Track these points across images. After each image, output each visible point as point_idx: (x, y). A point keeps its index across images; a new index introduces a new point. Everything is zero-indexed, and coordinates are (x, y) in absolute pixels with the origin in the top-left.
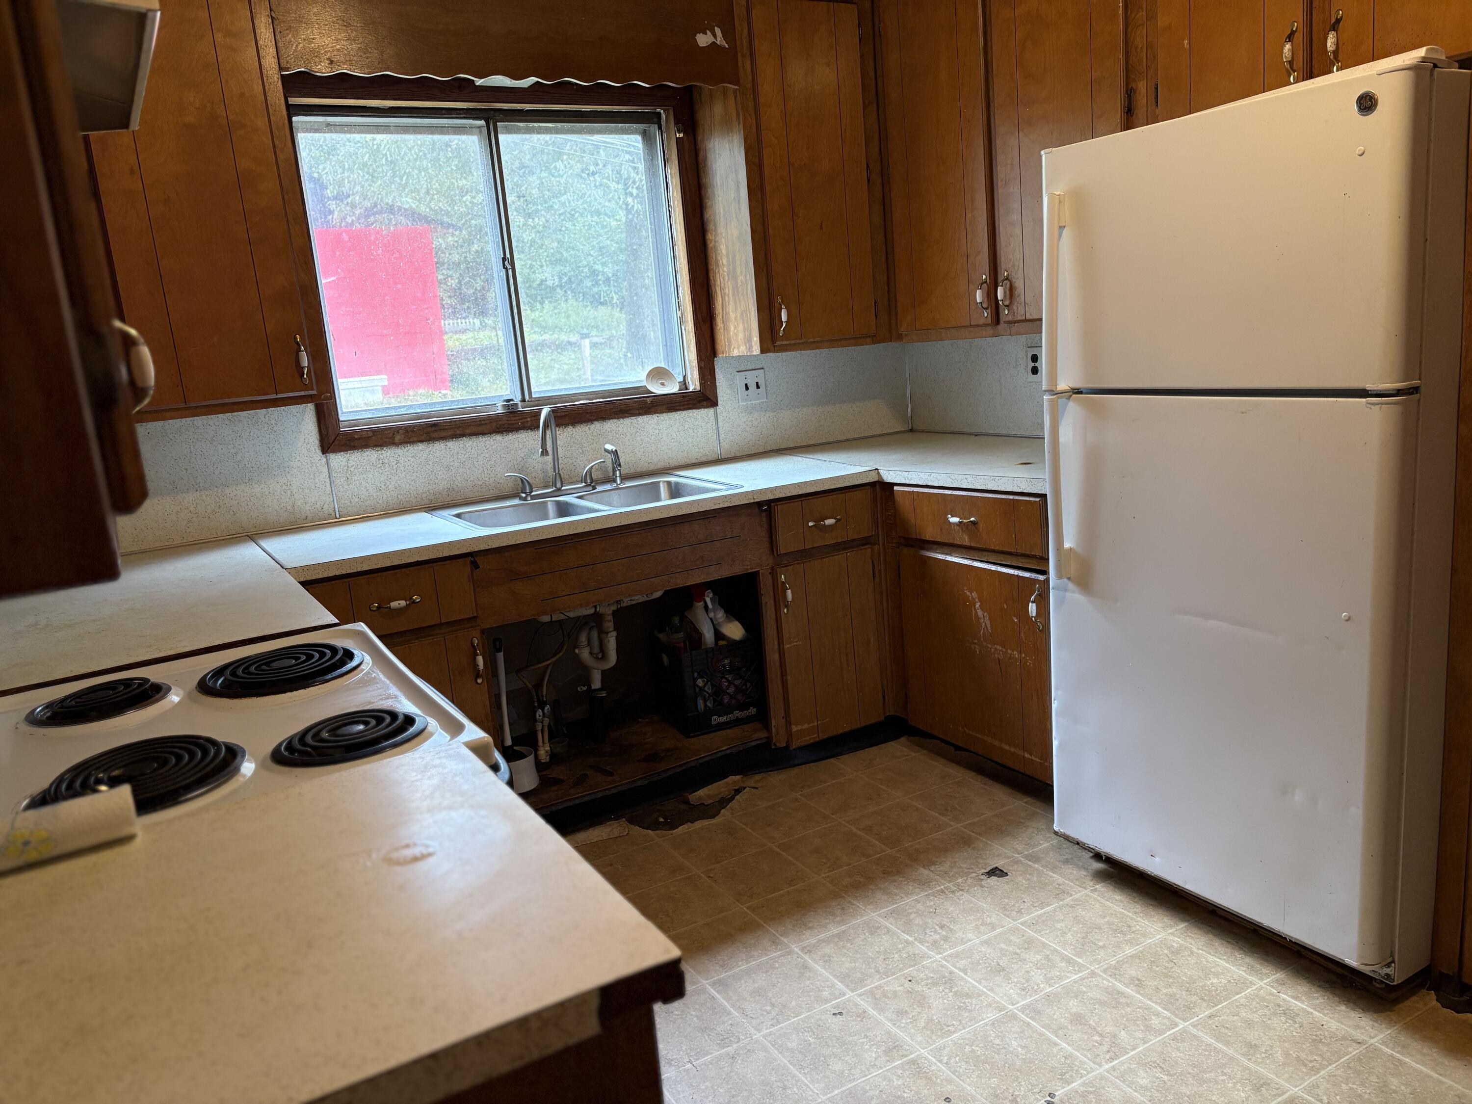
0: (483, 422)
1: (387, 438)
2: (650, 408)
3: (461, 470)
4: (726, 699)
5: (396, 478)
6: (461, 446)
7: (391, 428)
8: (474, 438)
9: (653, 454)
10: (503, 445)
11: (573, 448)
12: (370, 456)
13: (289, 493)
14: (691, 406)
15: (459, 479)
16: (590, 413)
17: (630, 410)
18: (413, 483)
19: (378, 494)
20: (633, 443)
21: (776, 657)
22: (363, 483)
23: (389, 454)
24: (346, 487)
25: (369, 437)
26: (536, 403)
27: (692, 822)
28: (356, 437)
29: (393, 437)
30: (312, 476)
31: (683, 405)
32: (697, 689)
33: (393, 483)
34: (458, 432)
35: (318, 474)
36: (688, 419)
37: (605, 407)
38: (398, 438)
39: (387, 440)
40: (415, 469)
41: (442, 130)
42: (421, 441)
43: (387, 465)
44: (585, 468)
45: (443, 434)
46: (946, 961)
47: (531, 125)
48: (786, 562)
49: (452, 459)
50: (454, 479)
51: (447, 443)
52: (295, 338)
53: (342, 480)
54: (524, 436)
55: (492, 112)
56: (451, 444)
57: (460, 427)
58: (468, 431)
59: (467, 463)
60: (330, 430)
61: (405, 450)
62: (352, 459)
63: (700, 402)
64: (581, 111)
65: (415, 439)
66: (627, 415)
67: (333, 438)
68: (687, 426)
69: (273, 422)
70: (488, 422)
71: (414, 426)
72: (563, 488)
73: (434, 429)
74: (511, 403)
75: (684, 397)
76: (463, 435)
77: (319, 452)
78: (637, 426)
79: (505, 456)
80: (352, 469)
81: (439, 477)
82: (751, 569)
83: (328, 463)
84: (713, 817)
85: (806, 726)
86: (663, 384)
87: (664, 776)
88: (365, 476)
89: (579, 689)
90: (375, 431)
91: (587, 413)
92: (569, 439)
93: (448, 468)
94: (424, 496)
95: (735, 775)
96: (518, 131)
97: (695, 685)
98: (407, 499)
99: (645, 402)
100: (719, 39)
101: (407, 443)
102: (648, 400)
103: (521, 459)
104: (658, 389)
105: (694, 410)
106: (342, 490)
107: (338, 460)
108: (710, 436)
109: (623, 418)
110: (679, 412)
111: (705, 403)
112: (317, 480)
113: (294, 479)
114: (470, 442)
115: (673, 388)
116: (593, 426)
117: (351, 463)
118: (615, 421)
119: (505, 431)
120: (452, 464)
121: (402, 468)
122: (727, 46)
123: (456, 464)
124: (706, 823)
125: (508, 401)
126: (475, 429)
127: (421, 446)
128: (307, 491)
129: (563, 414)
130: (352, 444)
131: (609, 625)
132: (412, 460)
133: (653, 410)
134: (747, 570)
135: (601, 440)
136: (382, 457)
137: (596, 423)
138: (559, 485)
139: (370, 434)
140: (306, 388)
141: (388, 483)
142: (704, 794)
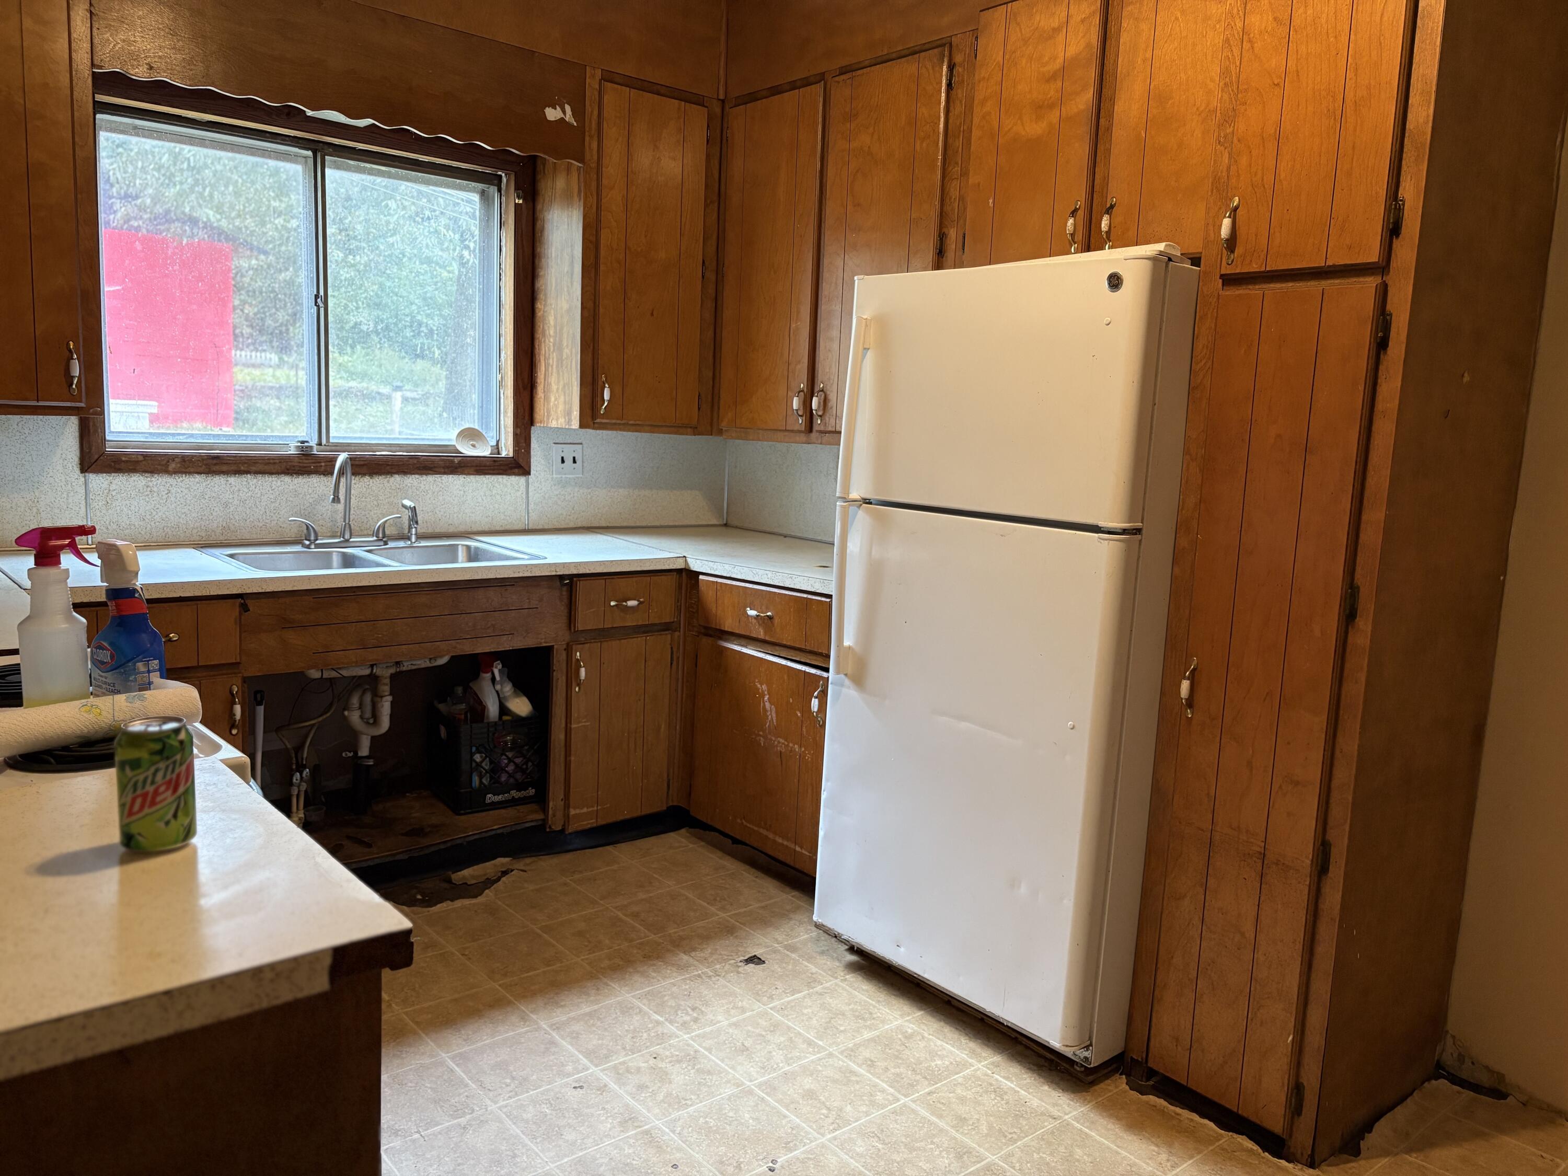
0: (271, 461)
1: (159, 465)
2: (456, 468)
3: (240, 509)
4: (504, 778)
5: (165, 508)
6: (245, 483)
7: (165, 455)
8: (259, 477)
9: (455, 515)
10: (291, 487)
11: (368, 500)
12: (138, 481)
13: (35, 510)
14: (501, 471)
15: (237, 517)
16: (392, 465)
17: (435, 467)
18: (183, 516)
19: (141, 523)
20: (434, 502)
21: (562, 737)
22: (125, 509)
23: (160, 482)
24: (104, 512)
25: (137, 462)
26: (333, 448)
27: (452, 901)
28: (124, 459)
29: (167, 465)
30: (65, 495)
31: (494, 470)
32: (474, 765)
33: (160, 514)
34: (242, 468)
35: (72, 494)
36: (496, 485)
37: (407, 461)
38: (172, 466)
39: (159, 467)
40: (188, 502)
41: (265, 153)
42: (199, 473)
43: (155, 494)
44: (378, 521)
45: (225, 468)
46: (693, 1040)
47: (363, 164)
48: (583, 639)
49: (231, 496)
50: (231, 517)
51: (229, 479)
52: (68, 344)
53: (100, 504)
54: (315, 481)
55: (321, 144)
56: (233, 480)
57: (245, 463)
58: (254, 468)
59: (247, 502)
60: (94, 448)
61: (179, 480)
62: (116, 482)
63: (511, 468)
64: (418, 160)
65: (192, 470)
66: (430, 472)
67: (96, 457)
68: (494, 492)
69: (27, 431)
70: (278, 461)
71: (193, 456)
72: (351, 540)
73: (215, 461)
74: (306, 444)
75: (494, 461)
76: (247, 472)
77: (77, 471)
78: (440, 485)
79: (291, 499)
80: (114, 493)
81: (214, 514)
82: (545, 643)
83: (86, 484)
84: (475, 897)
85: (585, 810)
86: (474, 446)
87: (427, 851)
88: (128, 502)
89: (344, 755)
90: (146, 456)
91: (388, 465)
92: (365, 489)
93: (226, 505)
94: (194, 531)
95: (504, 857)
96: (348, 169)
97: (472, 760)
98: (174, 533)
99: (452, 461)
100: (568, 116)
101: (182, 473)
102: (456, 460)
103: (308, 504)
104: (467, 450)
105: (504, 476)
106: (98, 514)
107: (99, 481)
108: (519, 504)
109: (427, 474)
110: (487, 476)
111: (516, 470)
112: (70, 500)
113: (43, 496)
114: (255, 480)
115: (484, 451)
116: (392, 479)
117: (113, 487)
118: (417, 476)
119: (295, 473)
120: (231, 501)
121: (173, 499)
122: (575, 124)
123: (236, 502)
124: (466, 902)
125: (303, 442)
126: (262, 468)
127: (198, 478)
128: (57, 511)
129: (362, 463)
130: (117, 466)
131: (385, 689)
132: (186, 491)
133: (459, 470)
134: (541, 643)
135: (400, 494)
136: (151, 484)
137: (397, 476)
138: (347, 536)
139: (141, 458)
140: (73, 398)
141: (154, 513)
142: (468, 874)
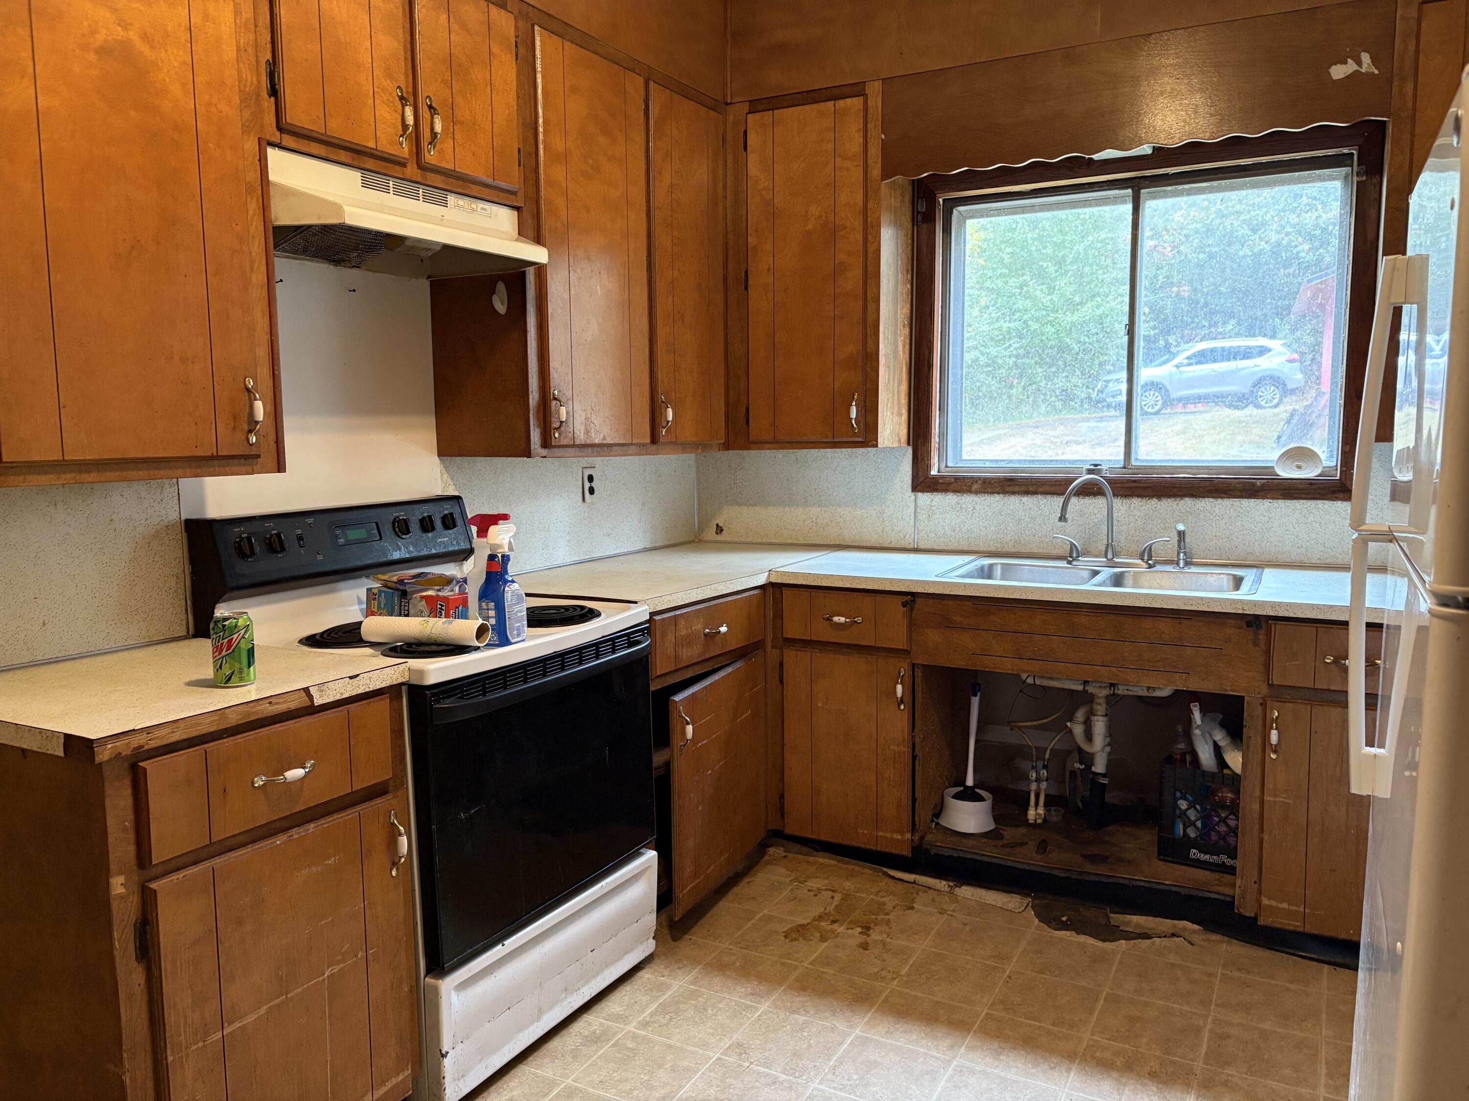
0: (1058, 483)
1: (965, 486)
2: (1257, 491)
3: (1030, 525)
4: (1214, 837)
5: (971, 521)
6: (1035, 502)
7: (972, 478)
8: (1049, 497)
9: (1257, 543)
10: (1077, 507)
11: (1155, 522)
12: (950, 499)
13: (881, 519)
14: (1318, 496)
15: (1027, 533)
16: (1179, 488)
17: (1230, 490)
18: (984, 529)
19: (952, 533)
20: (1230, 527)
21: (1256, 806)
22: (941, 522)
23: (968, 500)
24: (926, 523)
25: (950, 484)
26: (1135, 471)
27: (1078, 934)
28: (940, 481)
29: (971, 486)
30: (901, 509)
31: (1307, 494)
32: (1178, 812)
33: (966, 527)
34: (1031, 489)
35: (905, 508)
36: (1314, 511)
37: (1199, 483)
38: (975, 487)
39: (965, 488)
40: (988, 517)
42: (998, 493)
43: (964, 510)
44: (1144, 544)
45: (1016, 489)
47: (1180, 187)
49: (1024, 514)
50: (1023, 532)
51: (1022, 498)
52: (854, 395)
53: (924, 516)
54: (1101, 502)
55: (1137, 180)
56: (1026, 499)
57: (1034, 485)
58: (1040, 489)
59: (1037, 519)
60: (920, 473)
61: (982, 499)
62: (935, 499)
63: (1334, 492)
65: (990, 490)
66: (1224, 495)
67: (922, 480)
68: (1311, 519)
69: (879, 461)
70: (1063, 483)
71: (992, 479)
73: (1009, 483)
74: (1099, 467)
75: (1311, 484)
76: (1035, 493)
77: (910, 490)
78: (1239, 509)
79: (1077, 518)
80: (934, 508)
81: (1009, 528)
82: (1231, 690)
83: (915, 500)
84: (1104, 941)
85: (1285, 906)
86: (1299, 467)
87: (1086, 878)
88: (943, 516)
89: (1075, 765)
90: (957, 479)
91: (1175, 487)
92: (1152, 511)
93: (1019, 521)
94: (992, 543)
96: (1166, 195)
97: (1176, 806)
98: (976, 543)
99: (1254, 485)
100: (1365, 66)
101: (985, 493)
102: (1259, 483)
103: (1093, 524)
104: (1286, 472)
105: (1326, 502)
106: (923, 525)
107: (924, 498)
108: (1346, 534)
109: (1222, 498)
110: (1302, 501)
111: (1341, 495)
112: (904, 513)
113: (887, 509)
114: (1045, 501)
115: (1309, 473)
116: (1182, 502)
117: (934, 503)
118: (1211, 500)
119: (1082, 495)
120: (1023, 518)
121: (977, 515)
122: (1376, 72)
123: (1027, 519)
125: (1096, 465)
126: (1047, 488)
127: (997, 497)
128: (895, 521)
129: (1147, 485)
130: (935, 487)
131: (1101, 708)
132: (987, 508)
133: (1260, 494)
135: (1190, 518)
136: (961, 502)
137: (1187, 499)
138: (1110, 556)
139: (953, 480)
140: (855, 435)
141: (962, 526)
142: (1137, 921)
